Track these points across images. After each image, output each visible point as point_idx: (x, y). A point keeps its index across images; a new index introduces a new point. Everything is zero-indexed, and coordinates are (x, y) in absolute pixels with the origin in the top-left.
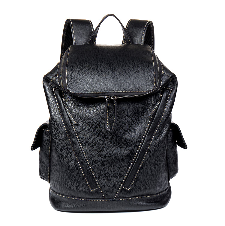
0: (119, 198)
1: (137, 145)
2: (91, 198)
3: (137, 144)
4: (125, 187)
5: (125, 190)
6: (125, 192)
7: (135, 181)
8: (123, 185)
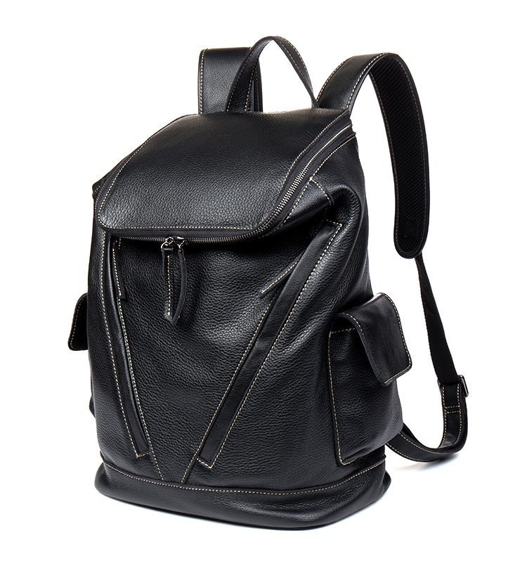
0: (191, 485)
1: (232, 362)
2: (137, 473)
3: (232, 358)
4: (203, 459)
5: (202, 467)
6: (202, 473)
7: (223, 449)
8: (199, 455)
